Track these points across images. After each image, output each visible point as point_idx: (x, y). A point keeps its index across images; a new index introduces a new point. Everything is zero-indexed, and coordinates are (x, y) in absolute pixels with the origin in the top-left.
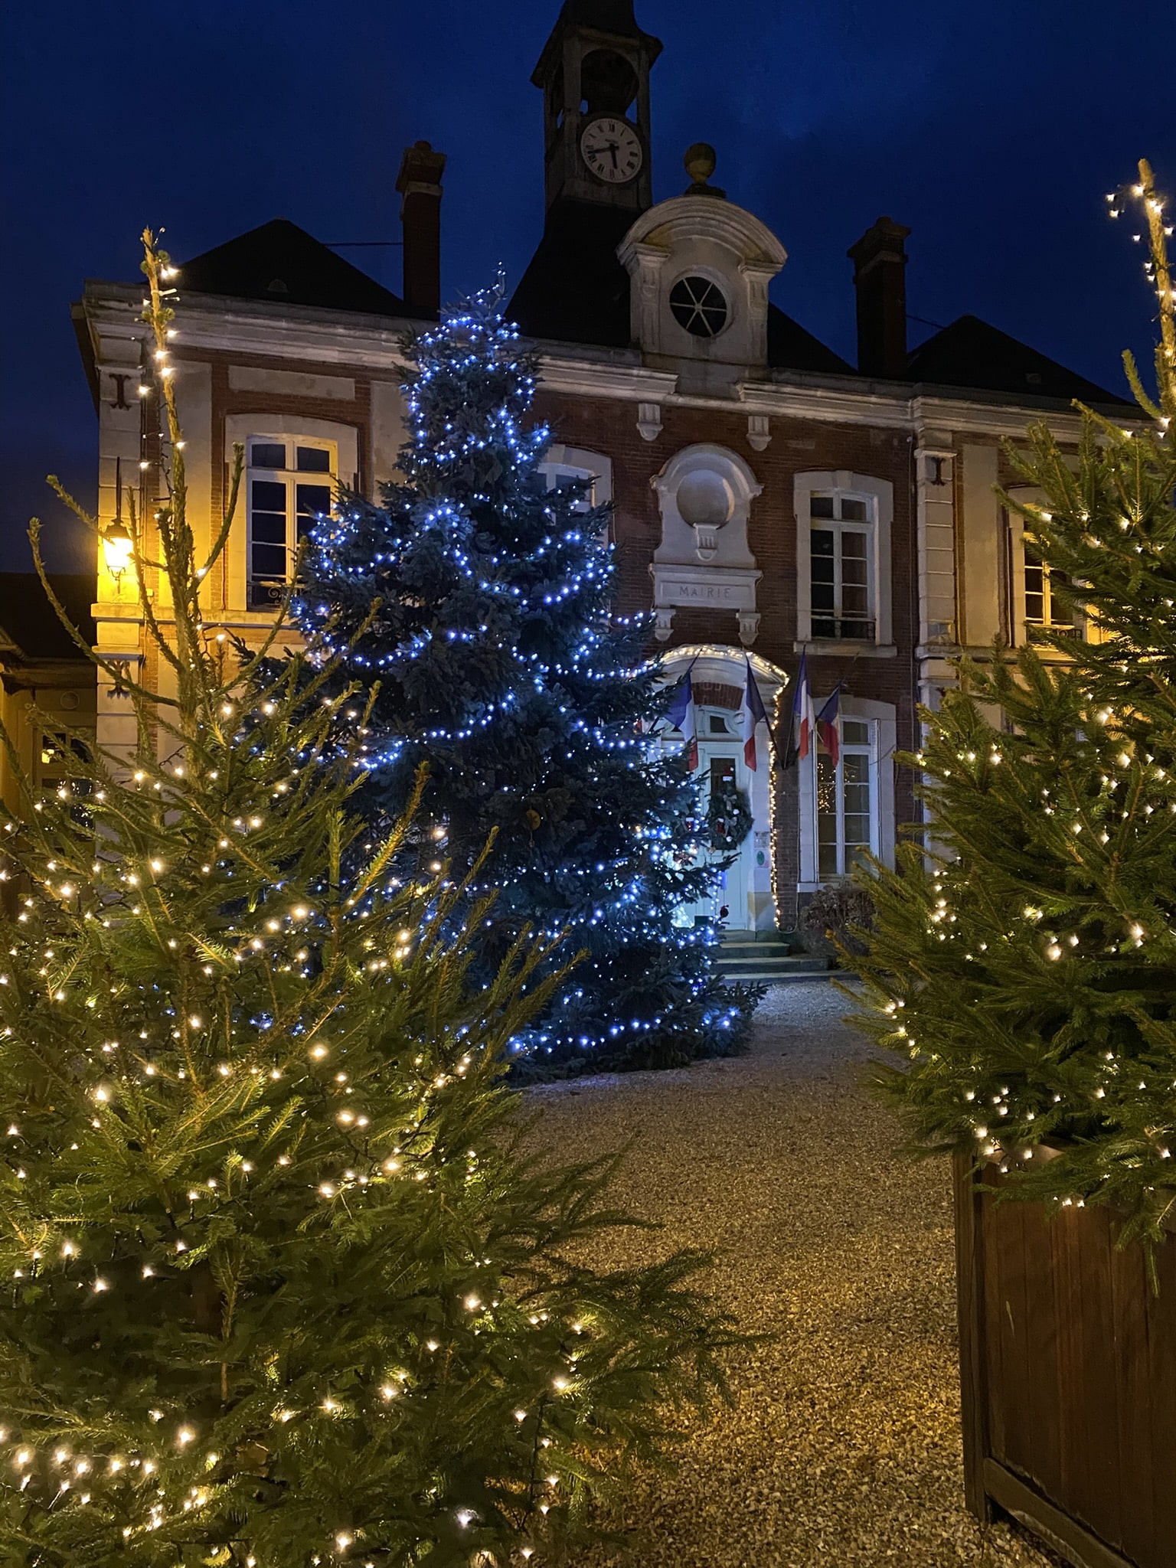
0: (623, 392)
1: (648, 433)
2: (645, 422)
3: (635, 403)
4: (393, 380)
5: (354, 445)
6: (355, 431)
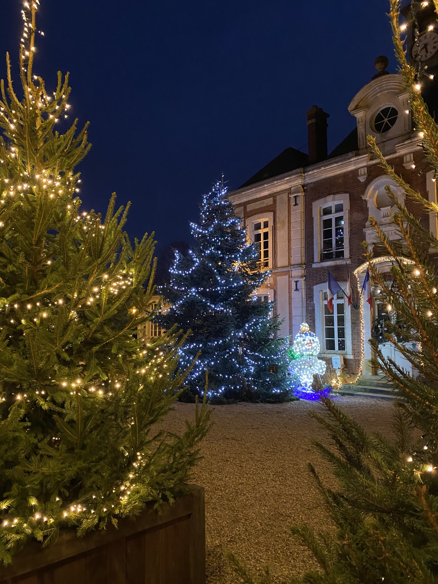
0: (351, 168)
1: (362, 179)
2: (361, 175)
3: (357, 170)
4: (282, 194)
5: (272, 217)
6: (272, 213)
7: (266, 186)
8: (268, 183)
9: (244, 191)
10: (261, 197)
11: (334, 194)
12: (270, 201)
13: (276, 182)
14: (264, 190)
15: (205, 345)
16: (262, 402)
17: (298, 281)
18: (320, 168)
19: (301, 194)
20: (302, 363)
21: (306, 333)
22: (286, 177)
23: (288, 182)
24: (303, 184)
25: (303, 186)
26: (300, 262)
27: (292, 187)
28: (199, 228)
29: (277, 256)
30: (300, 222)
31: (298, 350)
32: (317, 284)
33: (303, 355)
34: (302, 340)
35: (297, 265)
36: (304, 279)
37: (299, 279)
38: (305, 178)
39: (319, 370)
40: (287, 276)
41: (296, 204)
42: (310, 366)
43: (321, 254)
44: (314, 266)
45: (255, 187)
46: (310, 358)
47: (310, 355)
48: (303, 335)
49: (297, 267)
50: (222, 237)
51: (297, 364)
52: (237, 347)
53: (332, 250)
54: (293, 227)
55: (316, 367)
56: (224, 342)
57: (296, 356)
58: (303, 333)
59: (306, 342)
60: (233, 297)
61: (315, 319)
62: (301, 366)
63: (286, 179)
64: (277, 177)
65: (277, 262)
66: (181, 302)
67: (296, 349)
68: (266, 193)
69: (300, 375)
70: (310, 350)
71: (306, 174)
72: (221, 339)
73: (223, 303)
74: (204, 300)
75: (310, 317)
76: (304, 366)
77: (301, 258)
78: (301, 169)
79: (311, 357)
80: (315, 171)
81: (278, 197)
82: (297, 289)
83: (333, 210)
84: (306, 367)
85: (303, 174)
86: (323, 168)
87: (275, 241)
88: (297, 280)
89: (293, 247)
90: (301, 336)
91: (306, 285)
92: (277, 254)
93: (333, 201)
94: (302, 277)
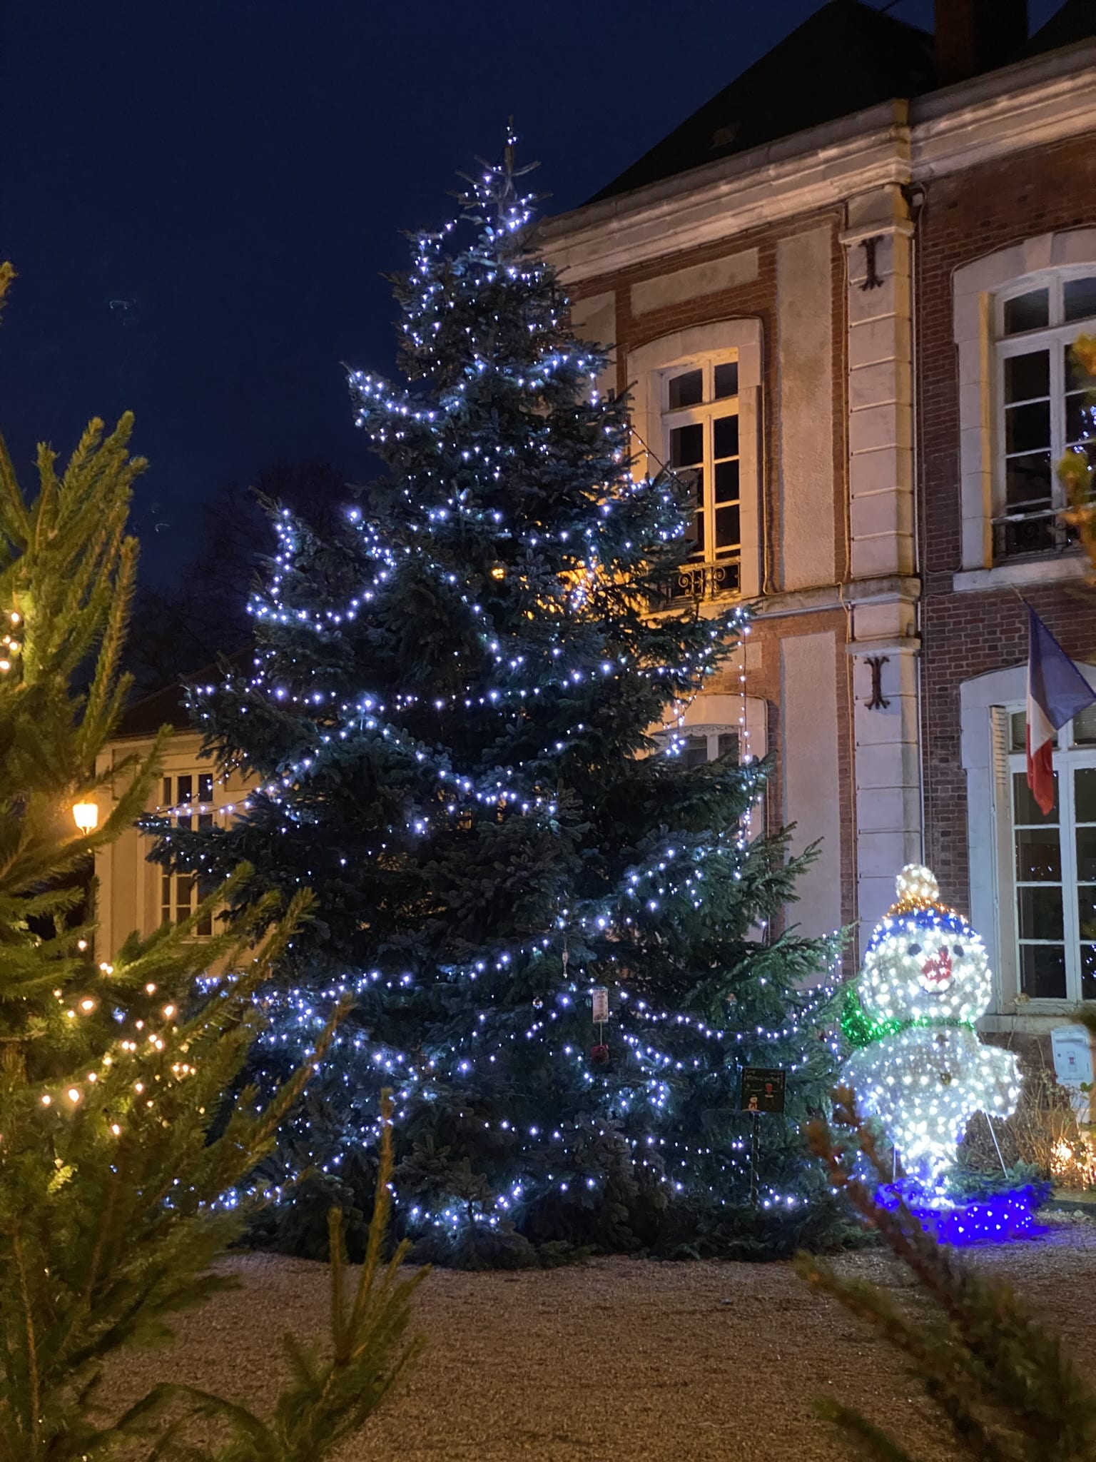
4: (804, 229)
5: (755, 343)
6: (757, 324)
7: (724, 188)
8: (736, 175)
9: (617, 215)
10: (701, 247)
11: (1059, 227)
12: (745, 265)
13: (772, 172)
14: (717, 207)
15: (426, 975)
16: (706, 1253)
17: (885, 659)
18: (987, 100)
19: (898, 232)
20: (906, 1061)
21: (922, 915)
22: (824, 147)
23: (834, 168)
24: (903, 180)
25: (908, 191)
26: (891, 564)
27: (851, 197)
28: (396, 400)
29: (780, 539)
30: (892, 367)
31: (883, 999)
32: (978, 673)
33: (908, 1023)
34: (902, 950)
35: (881, 578)
36: (911, 650)
37: (888, 651)
38: (916, 152)
39: (988, 1094)
40: (831, 636)
41: (873, 281)
42: (946, 1079)
43: (994, 527)
44: (962, 584)
45: (669, 197)
46: (942, 1039)
47: (941, 1022)
48: (911, 926)
49: (881, 591)
50: (507, 440)
51: (882, 1065)
52: (583, 986)
53: (1048, 506)
54: (858, 395)
55: (971, 1082)
56: (522, 962)
57: (874, 1026)
58: (907, 915)
59: (921, 959)
60: (563, 738)
61: (966, 847)
62: (898, 1078)
63: (823, 155)
64: (777, 148)
65: (781, 565)
66: (307, 763)
67: (874, 991)
68: (725, 225)
69: (896, 1120)
70: (943, 998)
71: (920, 132)
72: (503, 950)
73: (517, 769)
74: (420, 757)
75: (944, 834)
76: (915, 1074)
77: (899, 545)
78: (898, 108)
79: (948, 1033)
80: (968, 116)
81: (785, 246)
82: (878, 700)
83: (1056, 309)
84: (924, 1080)
85: (906, 132)
86: (1003, 103)
87: (770, 461)
88: (878, 652)
89: (860, 490)
90: (896, 931)
91: (925, 677)
92: (781, 526)
93: (1054, 261)
94: (902, 637)
